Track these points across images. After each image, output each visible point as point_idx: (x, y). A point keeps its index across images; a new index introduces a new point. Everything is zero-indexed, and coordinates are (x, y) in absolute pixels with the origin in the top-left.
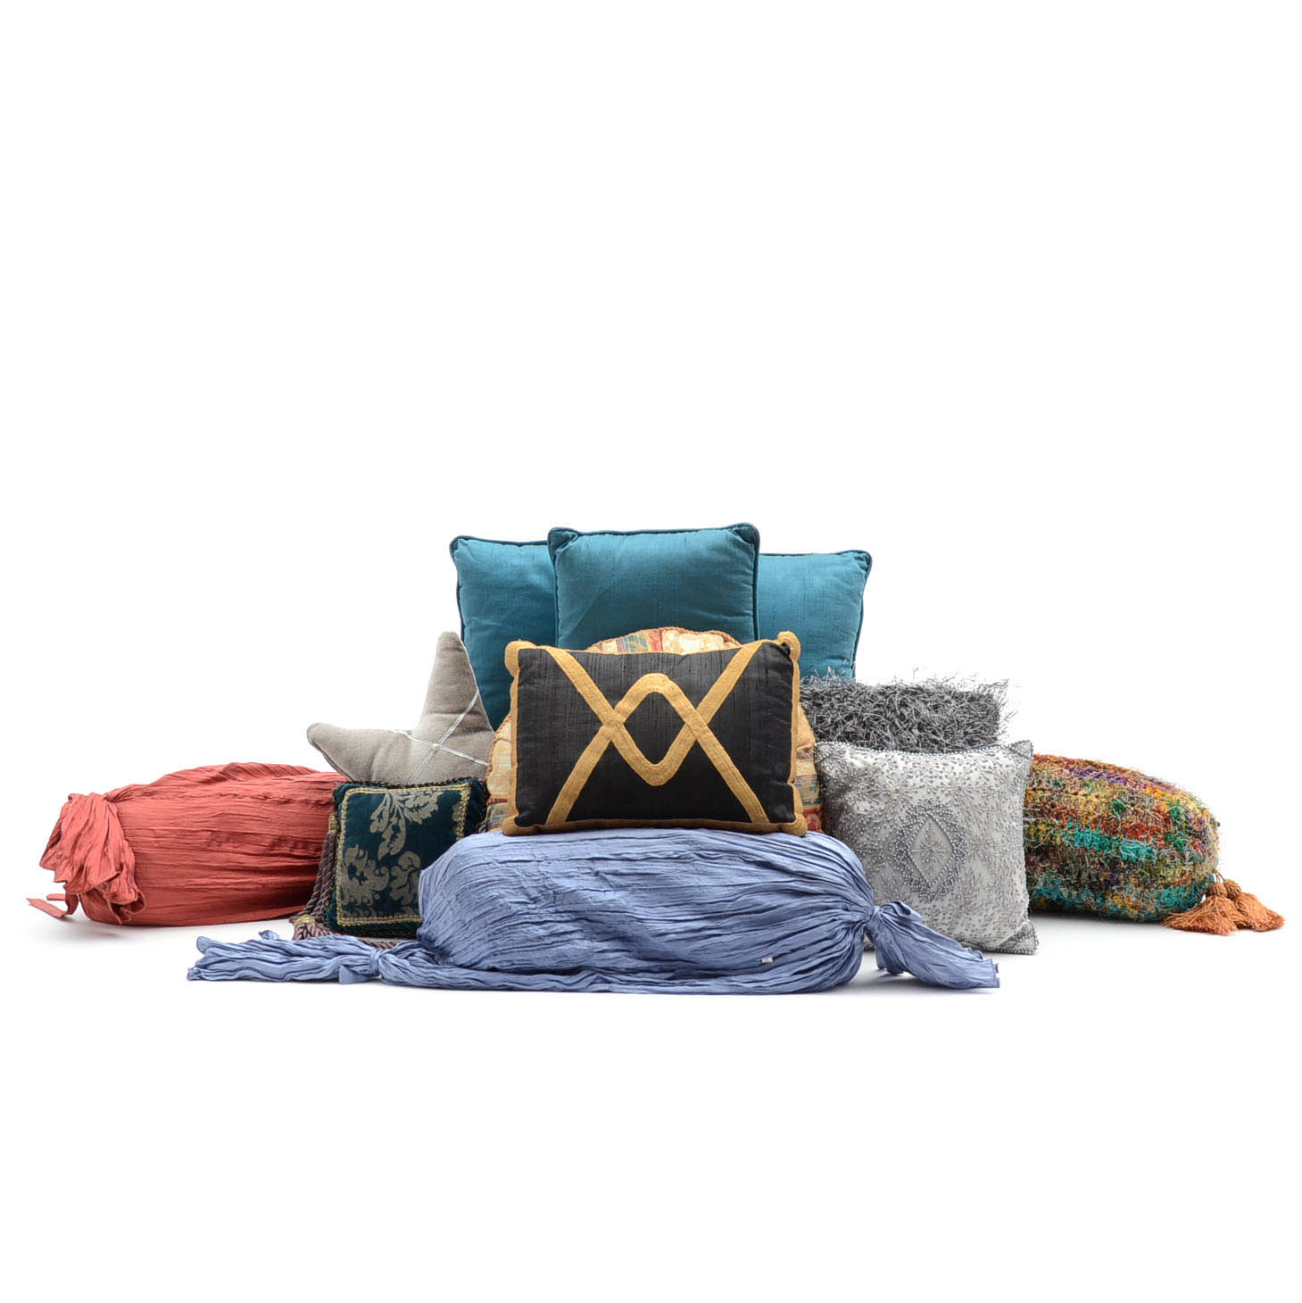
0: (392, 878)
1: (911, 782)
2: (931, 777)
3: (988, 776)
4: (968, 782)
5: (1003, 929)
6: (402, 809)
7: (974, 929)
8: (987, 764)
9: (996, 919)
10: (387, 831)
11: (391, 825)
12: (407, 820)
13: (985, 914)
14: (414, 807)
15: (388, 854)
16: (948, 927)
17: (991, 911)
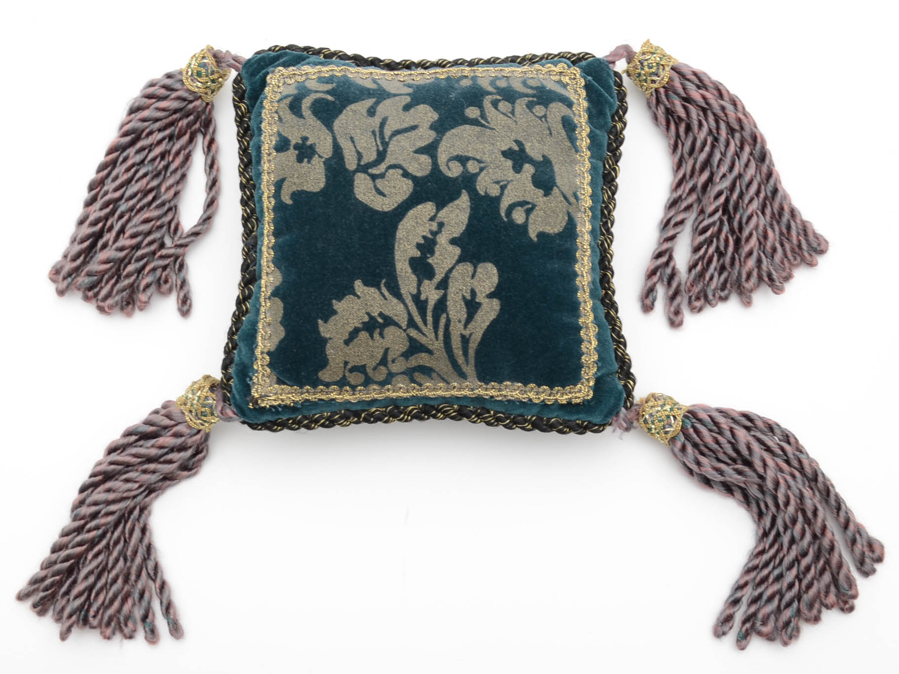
0: (430, 150)
6: (411, 323)
10: (447, 265)
11: (438, 277)
12: (395, 291)
14: (382, 327)
15: (440, 206)
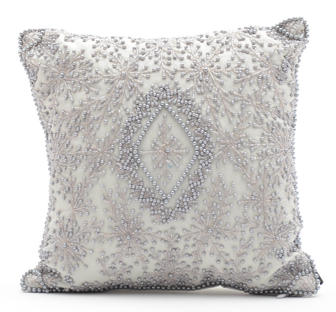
1: (141, 65)
2: (169, 59)
3: (243, 56)
4: (216, 65)
5: (267, 260)
7: (228, 259)
8: (243, 43)
9: (256, 245)
13: (239, 237)
16: (193, 259)
17: (247, 235)
